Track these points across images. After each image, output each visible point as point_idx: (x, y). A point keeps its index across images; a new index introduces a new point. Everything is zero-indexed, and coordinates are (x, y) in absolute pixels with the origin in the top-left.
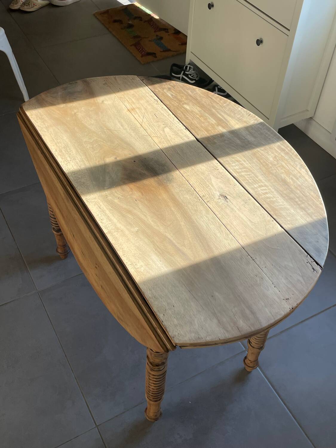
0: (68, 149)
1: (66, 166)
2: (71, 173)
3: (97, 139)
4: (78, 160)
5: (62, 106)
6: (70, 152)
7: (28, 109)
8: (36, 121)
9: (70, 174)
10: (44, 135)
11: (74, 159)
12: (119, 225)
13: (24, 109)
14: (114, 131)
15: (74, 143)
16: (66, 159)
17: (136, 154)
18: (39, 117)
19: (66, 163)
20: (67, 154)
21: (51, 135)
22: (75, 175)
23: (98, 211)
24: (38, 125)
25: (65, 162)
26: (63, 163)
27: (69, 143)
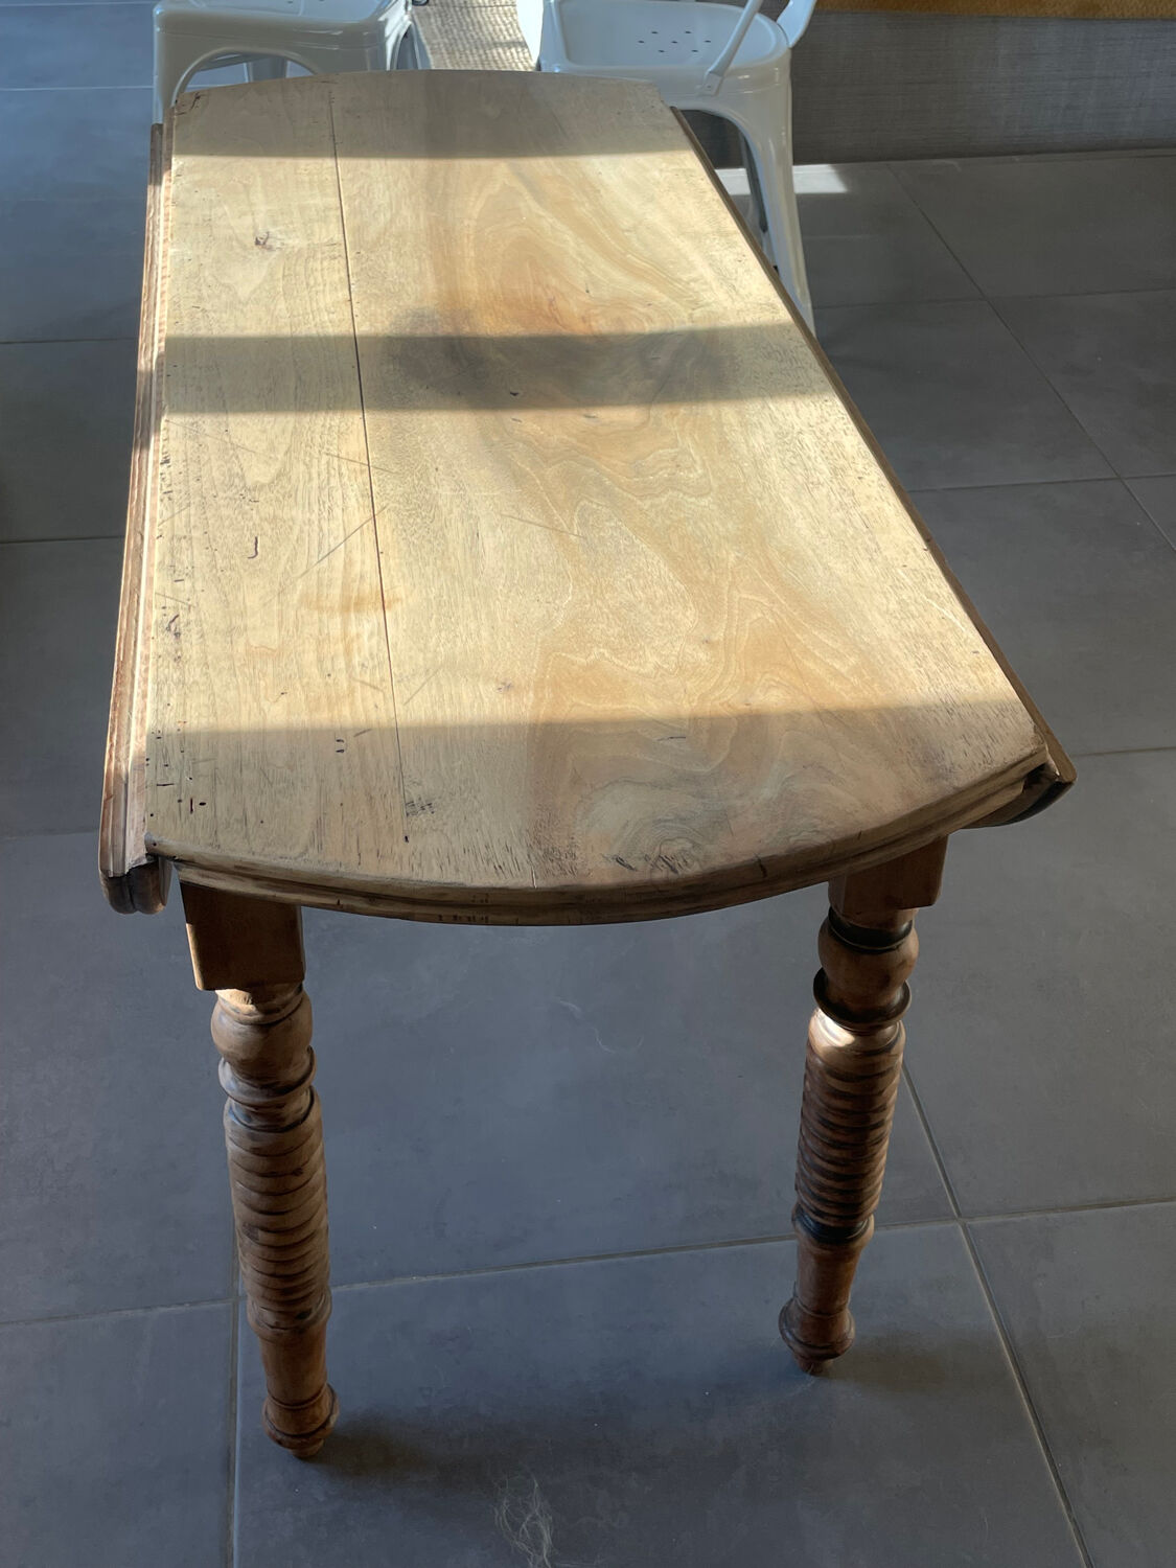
0: (799, 477)
1: (826, 415)
2: (814, 391)
3: (641, 498)
4: (764, 431)
5: (772, 698)
6: (792, 464)
7: (1003, 709)
8: (954, 629)
9: (816, 387)
10: (912, 553)
11: (782, 435)
12: (685, 245)
13: (1023, 715)
14: (531, 517)
15: (766, 495)
16: (819, 438)
17: (488, 418)
18: (929, 647)
19: (827, 427)
20: (809, 458)
21: (874, 546)
22: (795, 382)
23: (741, 281)
24: (942, 605)
25: (827, 430)
26: (840, 425)
27: (786, 500)
